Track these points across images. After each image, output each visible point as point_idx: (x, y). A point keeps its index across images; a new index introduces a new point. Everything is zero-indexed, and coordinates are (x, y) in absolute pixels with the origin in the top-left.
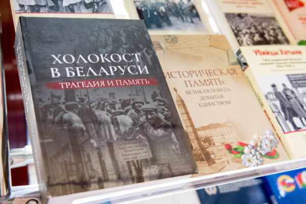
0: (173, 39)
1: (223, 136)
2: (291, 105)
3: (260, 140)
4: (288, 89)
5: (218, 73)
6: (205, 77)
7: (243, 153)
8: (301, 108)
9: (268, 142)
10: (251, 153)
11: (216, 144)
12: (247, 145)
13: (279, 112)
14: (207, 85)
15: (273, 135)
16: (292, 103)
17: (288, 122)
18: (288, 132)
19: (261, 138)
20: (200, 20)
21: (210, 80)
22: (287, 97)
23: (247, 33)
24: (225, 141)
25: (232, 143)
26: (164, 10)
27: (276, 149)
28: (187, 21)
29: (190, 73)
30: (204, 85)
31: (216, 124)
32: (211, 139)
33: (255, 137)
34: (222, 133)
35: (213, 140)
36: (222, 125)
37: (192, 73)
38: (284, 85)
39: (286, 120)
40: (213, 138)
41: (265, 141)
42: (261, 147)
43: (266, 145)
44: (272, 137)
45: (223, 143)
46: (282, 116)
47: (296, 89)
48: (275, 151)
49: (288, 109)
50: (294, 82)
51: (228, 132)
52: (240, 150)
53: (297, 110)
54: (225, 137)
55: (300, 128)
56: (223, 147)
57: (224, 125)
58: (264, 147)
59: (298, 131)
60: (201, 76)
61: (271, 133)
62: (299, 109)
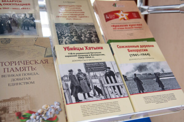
0: (7, 41)
1: (18, 106)
2: (80, 84)
3: (47, 109)
4: (82, 73)
5: (33, 62)
6: (22, 65)
7: (29, 118)
8: (88, 86)
9: (53, 111)
10: (35, 118)
11: (10, 112)
12: (35, 113)
13: (68, 89)
14: (21, 71)
15: (60, 105)
16: (81, 83)
17: (72, 96)
18: (70, 104)
19: (49, 107)
20: (35, 28)
21: (25, 67)
22: (78, 79)
23: (68, 36)
24: (18, 110)
25: (23, 111)
26: (10, 22)
27: (57, 115)
28: (24, 29)
29: (10, 63)
30: (18, 71)
31: (16, 98)
32: (7, 108)
33: (44, 107)
34: (18, 104)
35: (8, 109)
36: (21, 98)
37: (12, 63)
38: (79, 70)
39: (72, 95)
40: (9, 108)
41: (51, 110)
42: (46, 114)
43: (51, 113)
44: (58, 107)
45: (16, 111)
46: (69, 92)
47: (89, 73)
48: (56, 117)
49: (76, 87)
50: (89, 68)
51: (23, 103)
52: (27, 116)
53: (83, 88)
54: (19, 107)
55: (82, 100)
56: (15, 114)
57: (23, 98)
58: (49, 114)
59: (79, 103)
60: (19, 65)
61: (59, 104)
62: (86, 87)
